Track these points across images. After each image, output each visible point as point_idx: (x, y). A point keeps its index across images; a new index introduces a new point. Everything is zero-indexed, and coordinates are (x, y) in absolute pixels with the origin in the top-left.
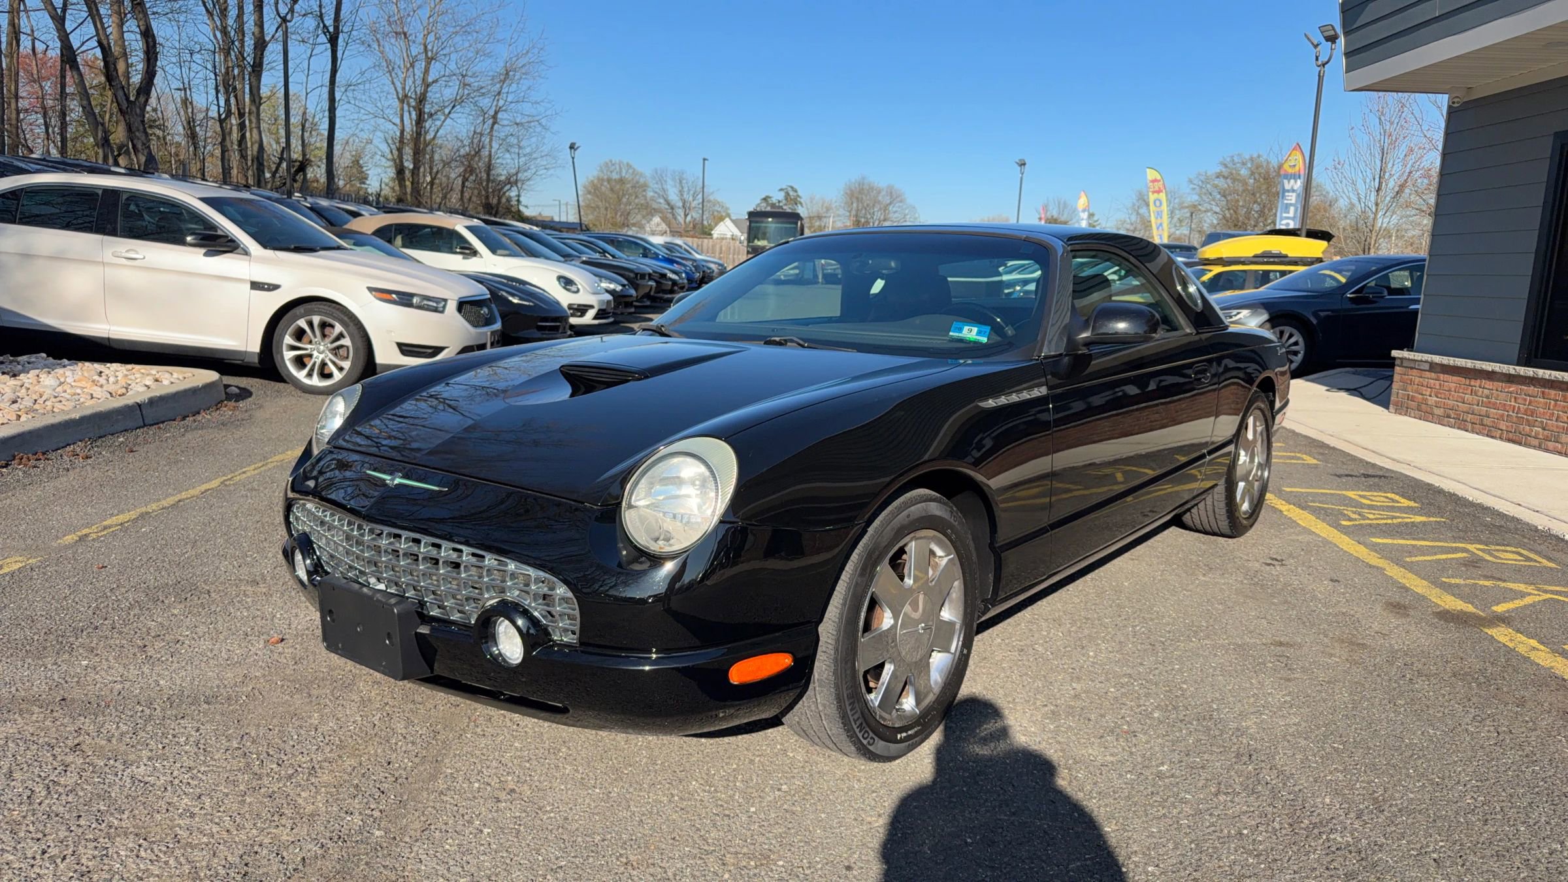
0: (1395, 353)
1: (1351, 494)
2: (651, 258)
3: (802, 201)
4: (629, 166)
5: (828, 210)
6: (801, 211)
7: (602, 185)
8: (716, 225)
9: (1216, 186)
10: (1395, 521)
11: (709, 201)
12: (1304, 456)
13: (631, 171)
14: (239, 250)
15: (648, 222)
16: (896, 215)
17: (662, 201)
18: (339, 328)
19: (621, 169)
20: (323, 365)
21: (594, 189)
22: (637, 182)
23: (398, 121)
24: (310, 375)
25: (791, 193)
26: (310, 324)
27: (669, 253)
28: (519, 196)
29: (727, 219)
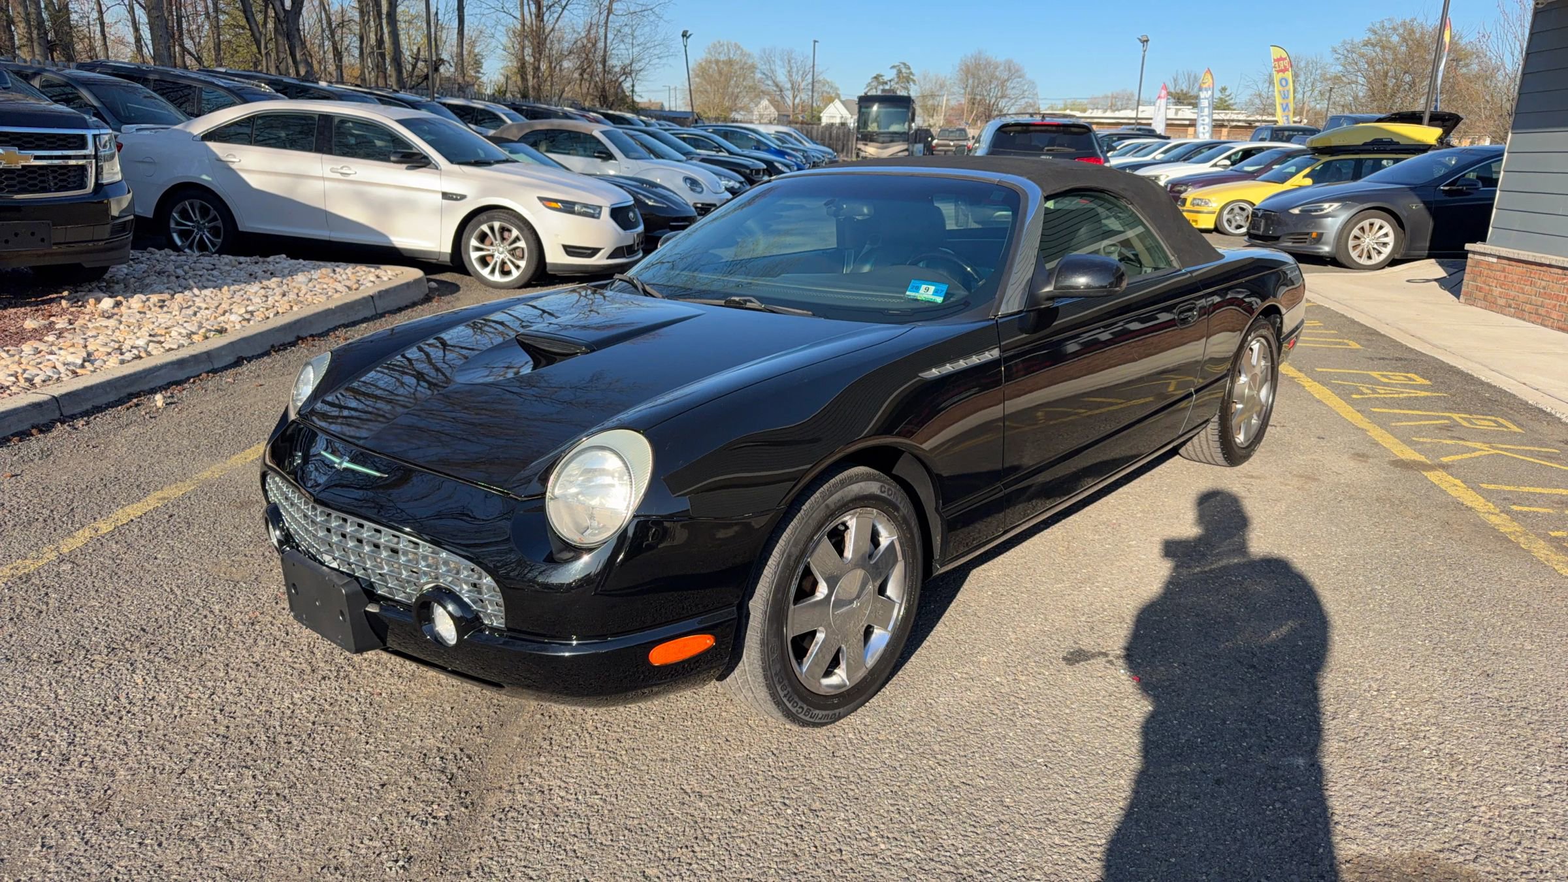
0: (1468, 246)
1: (1375, 374)
2: (763, 150)
3: (915, 78)
4: (737, 47)
5: (942, 87)
6: (914, 92)
7: (710, 67)
8: (826, 105)
9: (1363, 55)
10: (1401, 396)
11: (819, 81)
12: (1351, 343)
13: (738, 52)
14: (431, 165)
15: (756, 106)
16: (1014, 91)
17: (770, 82)
18: (515, 232)
19: (729, 49)
20: (503, 263)
21: (703, 72)
22: (745, 63)
23: (518, 15)
24: (493, 271)
25: (904, 70)
26: (492, 229)
27: (780, 144)
28: (633, 86)
29: (837, 100)
